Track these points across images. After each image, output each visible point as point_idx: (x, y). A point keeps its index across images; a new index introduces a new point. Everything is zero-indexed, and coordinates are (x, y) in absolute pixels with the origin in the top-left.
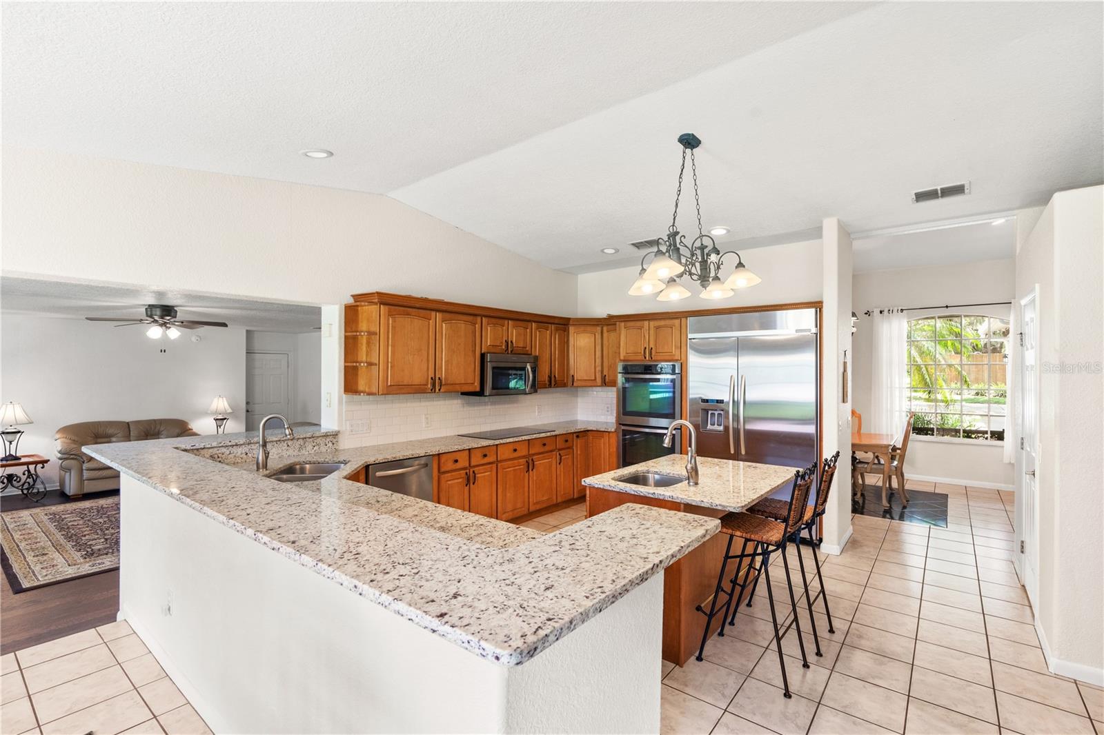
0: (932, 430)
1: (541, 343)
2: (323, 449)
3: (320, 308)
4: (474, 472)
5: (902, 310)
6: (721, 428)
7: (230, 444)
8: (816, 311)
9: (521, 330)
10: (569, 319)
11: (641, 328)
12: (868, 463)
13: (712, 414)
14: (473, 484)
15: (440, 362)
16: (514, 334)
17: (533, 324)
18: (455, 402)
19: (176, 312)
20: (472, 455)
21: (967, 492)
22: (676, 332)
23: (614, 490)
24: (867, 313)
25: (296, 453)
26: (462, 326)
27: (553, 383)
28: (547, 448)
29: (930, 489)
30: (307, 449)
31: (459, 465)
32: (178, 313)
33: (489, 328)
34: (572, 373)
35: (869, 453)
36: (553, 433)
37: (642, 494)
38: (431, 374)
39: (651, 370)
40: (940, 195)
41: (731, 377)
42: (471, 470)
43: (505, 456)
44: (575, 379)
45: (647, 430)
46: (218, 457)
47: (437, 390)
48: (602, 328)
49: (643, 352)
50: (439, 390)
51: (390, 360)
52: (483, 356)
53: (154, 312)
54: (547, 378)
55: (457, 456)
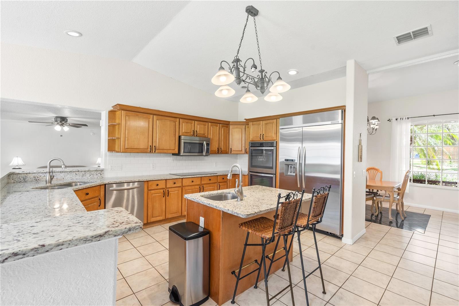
0: (439, 182)
1: (214, 133)
2: (96, 177)
3: (101, 113)
4: (168, 190)
5: (408, 118)
6: (294, 174)
7: (43, 172)
8: (342, 111)
9: (202, 126)
10: (229, 122)
11: (259, 124)
12: (382, 196)
13: (290, 167)
14: (168, 196)
15: (155, 138)
16: (199, 128)
17: (209, 123)
18: (169, 158)
19: (67, 120)
20: (167, 183)
21: (442, 215)
22: (274, 126)
23: (195, 201)
24: (389, 120)
25: (80, 177)
26: (169, 123)
27: (220, 152)
28: (211, 182)
29: (421, 212)
30: (87, 176)
31: (159, 187)
32: (68, 120)
33: (183, 124)
34: (230, 147)
35: (383, 191)
36: (216, 175)
37: (205, 204)
38: (150, 144)
39: (263, 145)
40: (413, 37)
41: (299, 147)
42: (167, 190)
43: (187, 184)
44: (232, 150)
45: (263, 175)
46: (38, 178)
47: (154, 152)
48: (245, 126)
49: (259, 136)
50: (155, 152)
51: (126, 136)
52: (180, 137)
53: (57, 120)
54: (217, 149)
55: (158, 182)
